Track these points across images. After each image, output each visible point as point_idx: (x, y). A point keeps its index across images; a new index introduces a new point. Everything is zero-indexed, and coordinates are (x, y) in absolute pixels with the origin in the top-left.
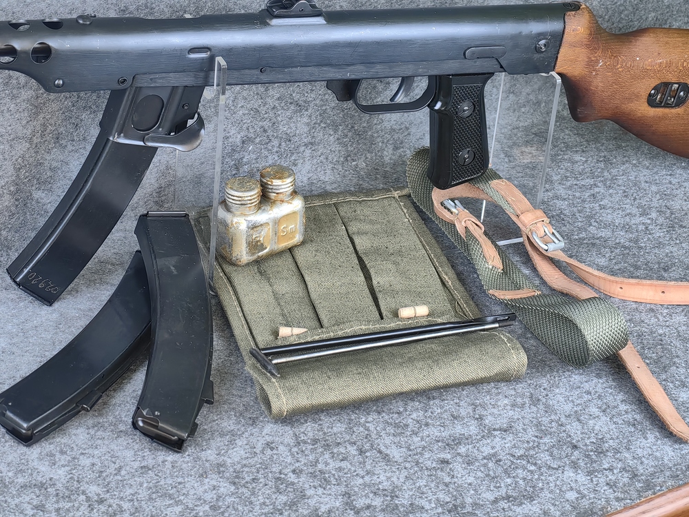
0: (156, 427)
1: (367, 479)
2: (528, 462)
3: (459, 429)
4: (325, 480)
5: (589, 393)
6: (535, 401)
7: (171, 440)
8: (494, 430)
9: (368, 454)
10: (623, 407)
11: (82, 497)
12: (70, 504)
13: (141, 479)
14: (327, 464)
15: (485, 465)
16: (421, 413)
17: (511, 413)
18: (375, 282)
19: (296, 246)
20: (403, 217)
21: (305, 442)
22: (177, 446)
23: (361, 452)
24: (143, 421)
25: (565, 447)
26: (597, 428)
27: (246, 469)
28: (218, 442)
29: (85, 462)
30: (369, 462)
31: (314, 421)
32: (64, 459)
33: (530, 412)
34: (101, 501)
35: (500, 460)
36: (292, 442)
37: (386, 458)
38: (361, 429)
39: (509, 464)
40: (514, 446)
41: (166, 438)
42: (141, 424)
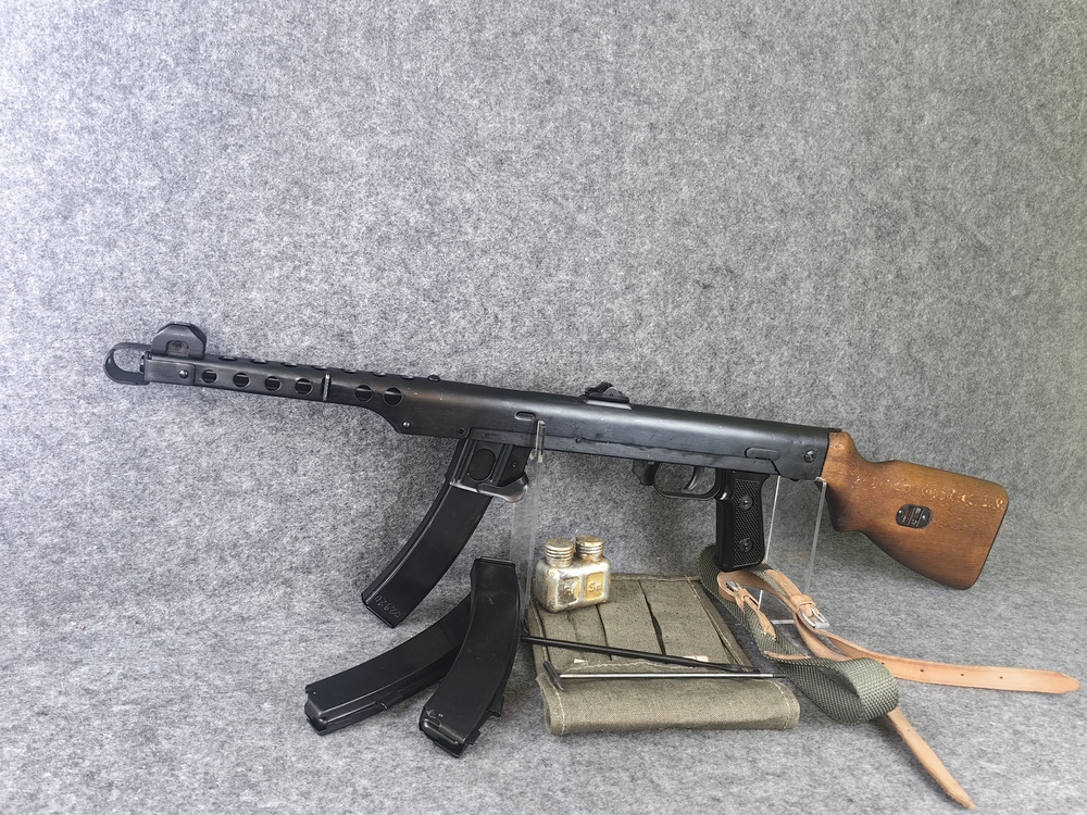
0: (437, 728)
1: (635, 807)
2: (803, 810)
3: (732, 769)
4: (592, 802)
5: (861, 750)
6: (808, 752)
7: (450, 744)
8: (767, 774)
9: (640, 782)
10: (896, 767)
11: (350, 789)
12: (336, 795)
13: (414, 779)
14: (597, 786)
15: (758, 808)
16: (696, 750)
17: (784, 760)
18: (664, 636)
19: (602, 603)
20: (694, 595)
21: (580, 763)
22: (456, 751)
23: (633, 779)
24: (428, 723)
25: (840, 800)
26: (871, 784)
27: (516, 782)
28: (497, 753)
29: (368, 756)
30: (639, 790)
31: (593, 744)
32: (348, 751)
33: (803, 762)
34: (365, 796)
35: (773, 805)
36: (567, 761)
37: (657, 788)
38: (636, 757)
39: (783, 810)
40: (788, 793)
41: (446, 741)
42: (426, 726)
